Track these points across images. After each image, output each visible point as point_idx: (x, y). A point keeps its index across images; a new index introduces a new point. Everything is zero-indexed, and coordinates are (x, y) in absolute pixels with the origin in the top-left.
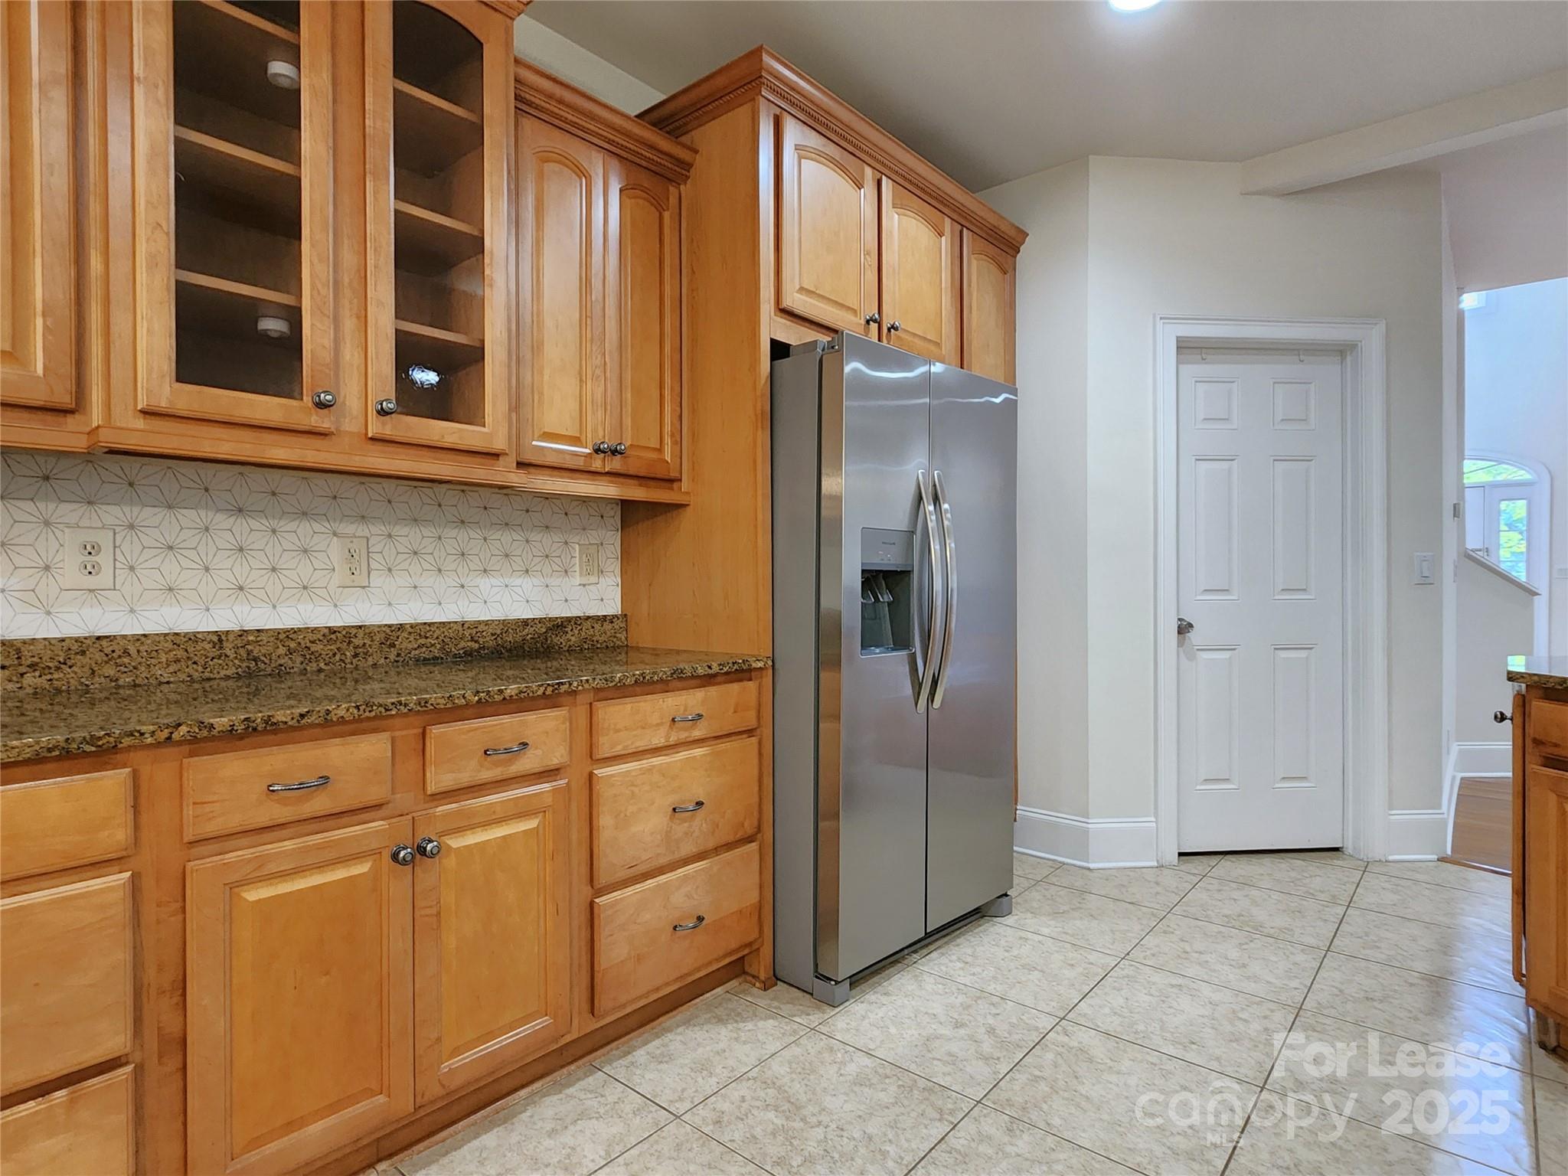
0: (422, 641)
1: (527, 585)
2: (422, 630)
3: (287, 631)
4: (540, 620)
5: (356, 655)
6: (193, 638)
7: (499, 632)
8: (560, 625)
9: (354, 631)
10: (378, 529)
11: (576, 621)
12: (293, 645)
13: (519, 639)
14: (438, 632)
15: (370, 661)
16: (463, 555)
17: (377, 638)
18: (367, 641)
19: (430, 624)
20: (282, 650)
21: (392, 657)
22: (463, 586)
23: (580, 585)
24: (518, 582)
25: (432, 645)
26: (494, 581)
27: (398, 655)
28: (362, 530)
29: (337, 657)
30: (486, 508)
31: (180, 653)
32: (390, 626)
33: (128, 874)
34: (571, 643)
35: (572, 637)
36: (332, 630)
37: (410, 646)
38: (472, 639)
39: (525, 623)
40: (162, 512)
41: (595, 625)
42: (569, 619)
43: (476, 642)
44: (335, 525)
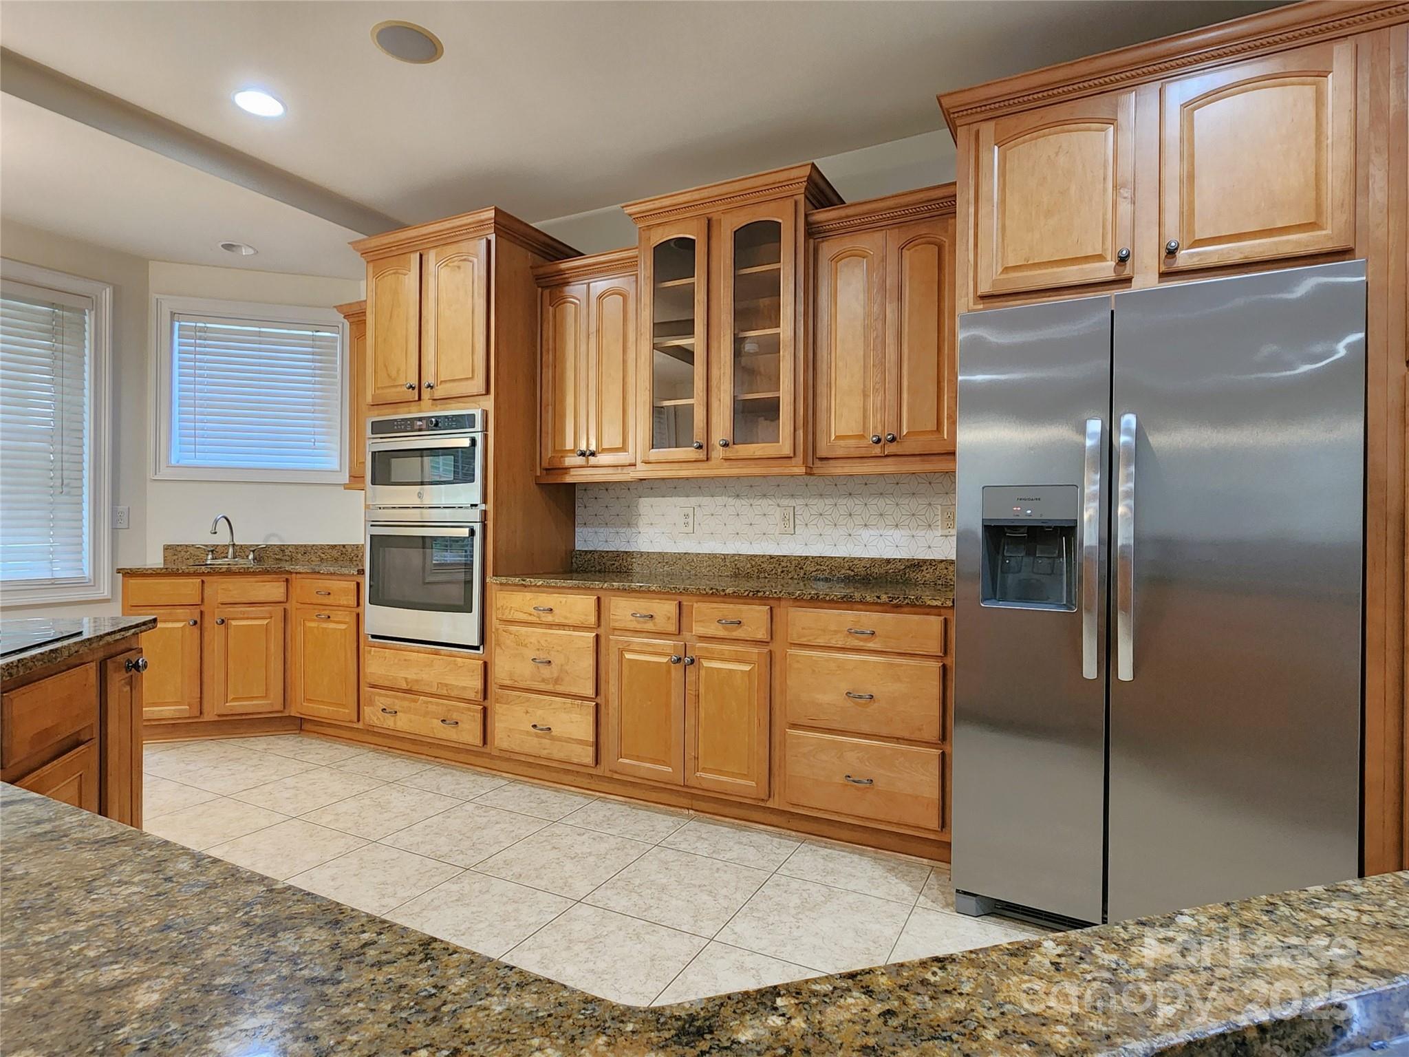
0: (818, 567)
1: (897, 535)
2: (819, 561)
3: (751, 556)
4: (900, 560)
5: (782, 572)
6: (715, 556)
7: (868, 566)
8: (917, 565)
9: (782, 558)
10: (800, 501)
11: (932, 563)
12: (754, 563)
13: (882, 571)
14: (828, 563)
15: (790, 576)
16: (850, 515)
17: (793, 563)
18: (789, 564)
19: (823, 557)
20: (749, 566)
21: (802, 575)
22: (850, 535)
23: (941, 536)
24: (890, 533)
25: (825, 570)
26: (872, 532)
27: (805, 574)
28: (792, 502)
29: (774, 572)
30: (866, 484)
31: (710, 562)
32: (801, 557)
33: (594, 634)
34: (926, 579)
35: (928, 575)
36: (771, 557)
37: (811, 570)
38: (849, 569)
39: (888, 561)
40: (709, 499)
41: (949, 567)
42: (925, 561)
43: (852, 571)
44: (778, 501)
